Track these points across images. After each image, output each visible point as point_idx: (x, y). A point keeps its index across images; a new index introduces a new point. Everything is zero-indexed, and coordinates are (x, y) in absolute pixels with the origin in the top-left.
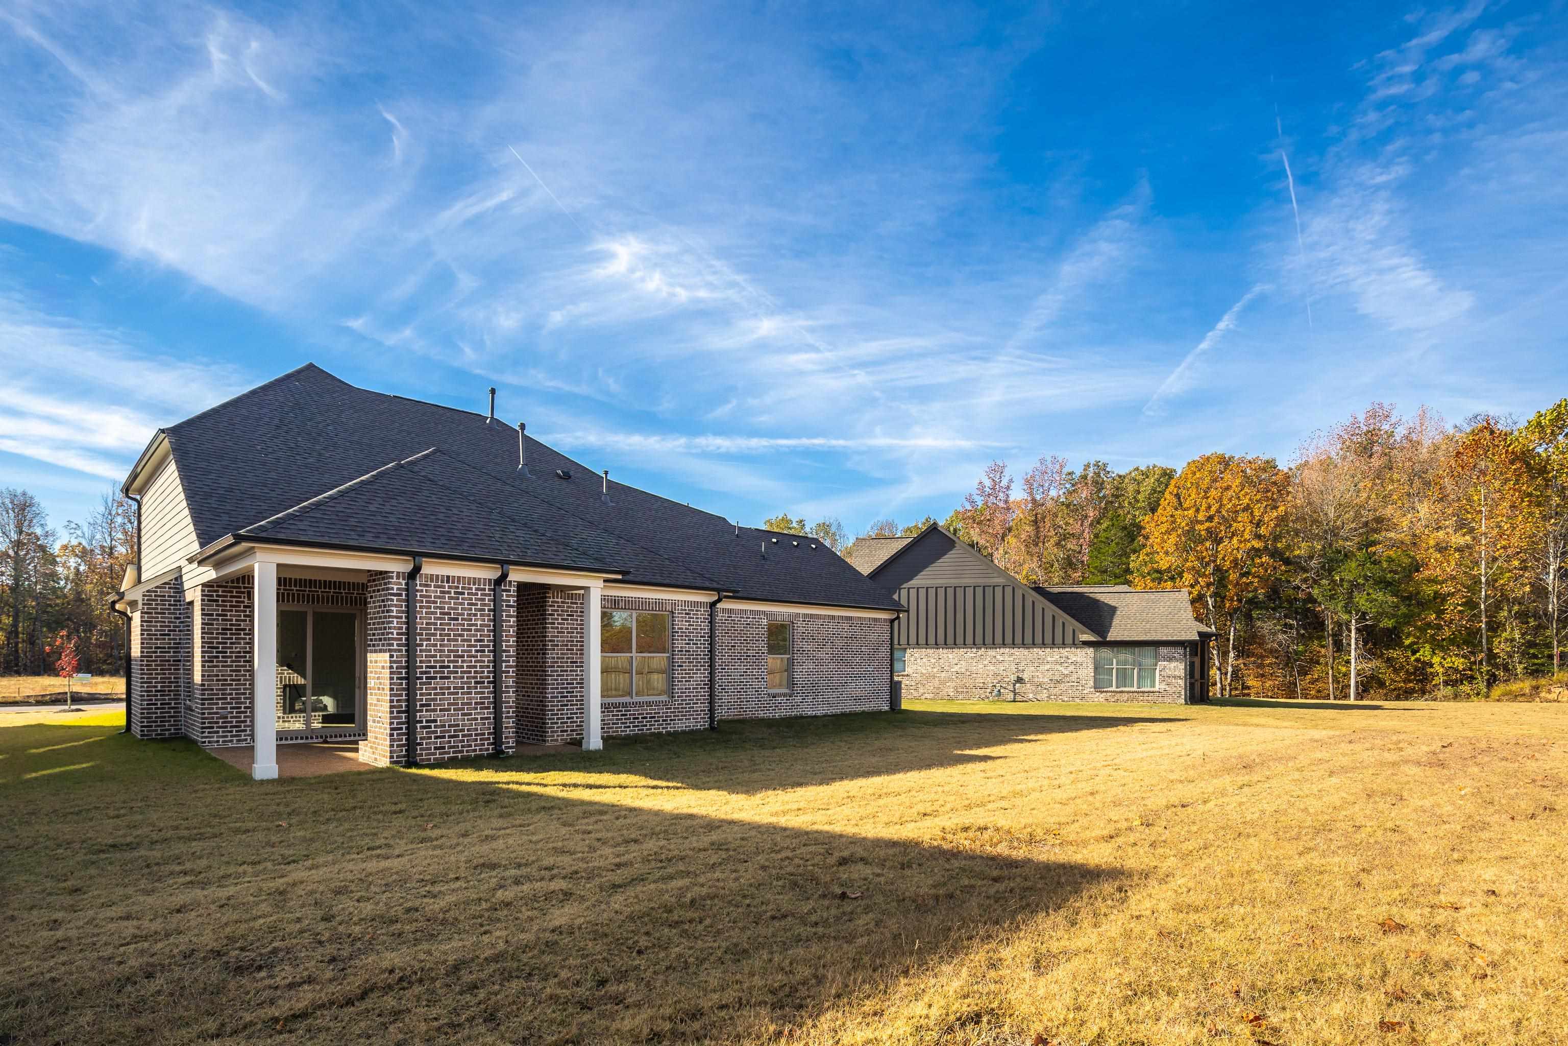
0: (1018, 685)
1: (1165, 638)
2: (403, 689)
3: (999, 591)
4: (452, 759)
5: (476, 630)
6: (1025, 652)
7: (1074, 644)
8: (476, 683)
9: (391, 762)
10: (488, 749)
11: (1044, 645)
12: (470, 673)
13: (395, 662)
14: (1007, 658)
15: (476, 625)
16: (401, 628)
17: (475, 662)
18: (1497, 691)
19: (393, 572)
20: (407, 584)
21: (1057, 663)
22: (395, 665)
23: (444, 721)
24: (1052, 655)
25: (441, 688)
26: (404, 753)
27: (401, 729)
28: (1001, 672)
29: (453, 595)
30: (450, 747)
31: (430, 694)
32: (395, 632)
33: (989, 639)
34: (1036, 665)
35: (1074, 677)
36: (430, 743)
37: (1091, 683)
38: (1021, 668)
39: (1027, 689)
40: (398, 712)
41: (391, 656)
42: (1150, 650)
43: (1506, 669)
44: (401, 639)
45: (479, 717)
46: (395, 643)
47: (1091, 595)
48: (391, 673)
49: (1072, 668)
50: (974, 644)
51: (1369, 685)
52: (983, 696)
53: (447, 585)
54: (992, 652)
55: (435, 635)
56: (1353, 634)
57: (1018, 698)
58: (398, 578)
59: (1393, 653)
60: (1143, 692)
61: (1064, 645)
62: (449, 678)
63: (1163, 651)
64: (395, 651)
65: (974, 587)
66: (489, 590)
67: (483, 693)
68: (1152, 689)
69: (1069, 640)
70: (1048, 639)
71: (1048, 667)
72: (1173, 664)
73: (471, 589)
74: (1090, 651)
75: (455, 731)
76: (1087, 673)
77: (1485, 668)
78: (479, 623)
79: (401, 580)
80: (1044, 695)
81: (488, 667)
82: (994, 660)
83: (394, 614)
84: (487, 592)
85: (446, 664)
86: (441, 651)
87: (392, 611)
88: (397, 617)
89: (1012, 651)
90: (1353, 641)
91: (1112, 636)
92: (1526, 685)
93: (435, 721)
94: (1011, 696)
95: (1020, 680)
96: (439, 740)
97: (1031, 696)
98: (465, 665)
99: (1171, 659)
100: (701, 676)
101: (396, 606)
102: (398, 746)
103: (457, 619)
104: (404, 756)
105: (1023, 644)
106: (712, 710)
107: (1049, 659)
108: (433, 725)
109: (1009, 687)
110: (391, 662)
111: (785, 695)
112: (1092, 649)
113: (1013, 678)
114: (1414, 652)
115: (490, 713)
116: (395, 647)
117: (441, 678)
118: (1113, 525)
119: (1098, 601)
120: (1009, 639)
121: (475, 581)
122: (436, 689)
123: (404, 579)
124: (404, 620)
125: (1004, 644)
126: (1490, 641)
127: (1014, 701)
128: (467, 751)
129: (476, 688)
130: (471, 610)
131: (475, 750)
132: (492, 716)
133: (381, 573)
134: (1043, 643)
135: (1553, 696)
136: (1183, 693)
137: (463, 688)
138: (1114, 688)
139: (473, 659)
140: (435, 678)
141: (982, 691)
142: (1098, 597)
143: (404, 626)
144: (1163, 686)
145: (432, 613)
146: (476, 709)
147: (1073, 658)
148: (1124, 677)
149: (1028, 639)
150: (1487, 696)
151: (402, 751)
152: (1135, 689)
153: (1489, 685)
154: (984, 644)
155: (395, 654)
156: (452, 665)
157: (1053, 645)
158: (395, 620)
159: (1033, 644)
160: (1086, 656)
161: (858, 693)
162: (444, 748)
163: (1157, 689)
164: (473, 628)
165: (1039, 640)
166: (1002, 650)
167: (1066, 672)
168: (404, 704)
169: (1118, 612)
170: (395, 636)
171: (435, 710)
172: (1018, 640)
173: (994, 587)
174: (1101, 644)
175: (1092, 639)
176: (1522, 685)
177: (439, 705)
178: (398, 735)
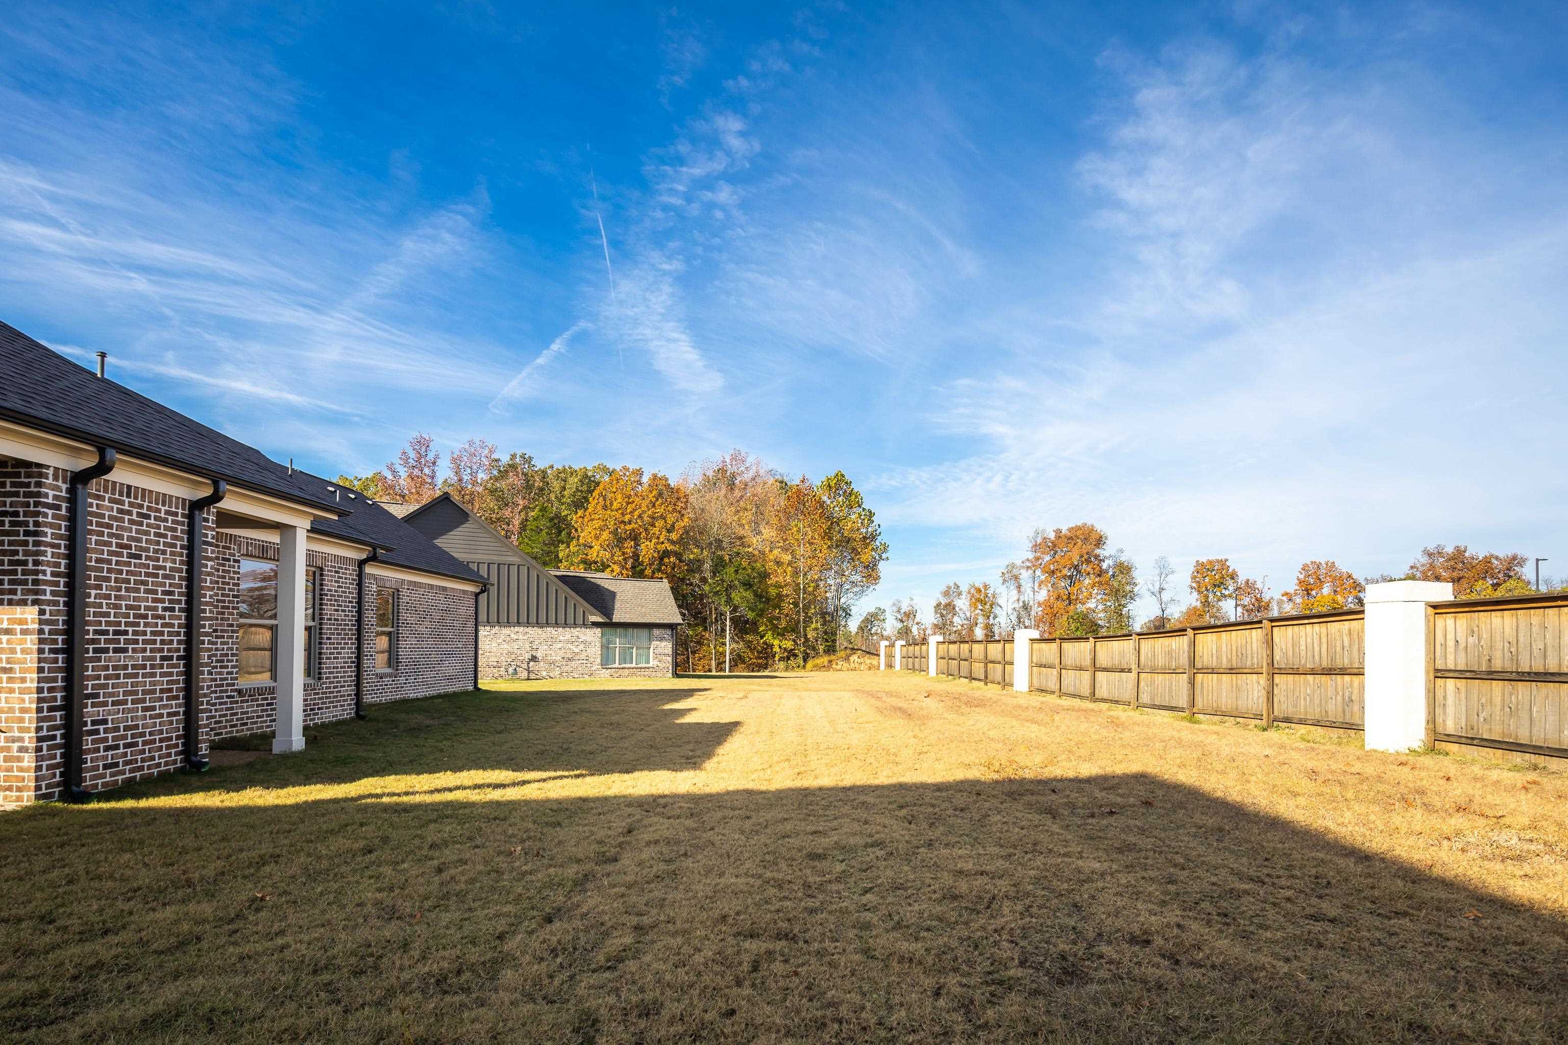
0: (532, 663)
1: (658, 621)
2: (59, 670)
3: (514, 570)
4: (129, 782)
5: (165, 577)
6: (539, 631)
7: (584, 624)
8: (163, 658)
9: (37, 797)
10: (175, 762)
11: (557, 624)
12: (154, 642)
13: (48, 622)
14: (521, 637)
15: (164, 568)
16: (58, 565)
17: (163, 625)
18: (810, 664)
19: (48, 467)
20: (69, 491)
21: (568, 642)
22: (47, 628)
23: (118, 721)
24: (564, 634)
25: (115, 668)
26: (58, 779)
27: (54, 737)
28: (515, 651)
29: (134, 517)
30: (126, 763)
31: (98, 677)
32: (49, 570)
33: (504, 618)
34: (549, 643)
35: (583, 656)
36: (97, 758)
37: (599, 660)
38: (535, 647)
39: (541, 668)
40: (51, 709)
41: (42, 612)
42: (644, 633)
43: (814, 649)
44: (57, 584)
45: (165, 712)
46: (48, 589)
47: (592, 580)
48: (41, 641)
49: (582, 647)
50: (488, 622)
51: (738, 660)
52: (496, 675)
53: (127, 500)
54: (506, 631)
55: (108, 579)
56: (728, 623)
57: (532, 676)
58: (56, 478)
59: (749, 637)
60: (641, 668)
61: (575, 625)
62: (125, 650)
63: (656, 632)
64: (49, 603)
65: (489, 564)
66: (183, 515)
67: (171, 674)
68: (647, 665)
69: (580, 621)
70: (561, 619)
71: (560, 645)
72: (664, 644)
73: (159, 511)
74: (598, 631)
75: (133, 736)
76: (595, 651)
77: (802, 649)
78: (168, 565)
79: (60, 483)
80: (557, 672)
81: (178, 634)
82: (508, 639)
83: (48, 539)
84: (180, 518)
85: (123, 628)
86: (116, 607)
87: (45, 535)
88: (53, 546)
89: (526, 630)
90: (728, 628)
91: (616, 618)
92: (824, 660)
93: (105, 722)
94: (525, 674)
95: (534, 659)
96: (110, 753)
97: (544, 674)
98: (149, 630)
99: (662, 639)
100: (348, 652)
101: (51, 525)
102: (49, 767)
103: (139, 557)
104: (58, 785)
105: (537, 623)
106: (358, 694)
107: (561, 638)
108: (101, 728)
109: (523, 666)
110: (41, 622)
111: (390, 675)
112: (599, 630)
113: (528, 656)
114: (762, 637)
115: (179, 706)
116: (48, 597)
117: (116, 651)
118: (543, 516)
119: (599, 586)
120: (523, 618)
121: (165, 499)
122: (106, 668)
123: (64, 482)
124: (62, 551)
125: (518, 622)
126: (805, 630)
127: (528, 679)
128: (149, 767)
129: (162, 667)
130: (158, 543)
131: (159, 765)
132: (182, 710)
133: (27, 464)
134: (556, 623)
135: (839, 667)
136: (671, 668)
137: (144, 667)
138: (617, 665)
139: (160, 622)
140: (106, 651)
141: (495, 670)
142: (599, 582)
143: (63, 562)
144: (656, 663)
145: (106, 544)
146: (161, 699)
147: (583, 638)
148: (626, 657)
149: (543, 619)
150: (804, 667)
151: (54, 775)
152: (634, 665)
153: (805, 661)
154: (498, 622)
155: (48, 608)
156: (130, 629)
157: (566, 625)
158: (49, 550)
159: (547, 623)
160: (593, 636)
161: (451, 672)
162: (116, 765)
163: (651, 665)
164: (161, 572)
165: (552, 619)
166: (517, 629)
167: (576, 651)
168: (59, 695)
169: (618, 597)
170: (49, 577)
171: (105, 704)
172: (533, 619)
173: (509, 565)
174: (609, 625)
175: (600, 620)
176: (822, 660)
177: (111, 695)
178: (50, 748)
